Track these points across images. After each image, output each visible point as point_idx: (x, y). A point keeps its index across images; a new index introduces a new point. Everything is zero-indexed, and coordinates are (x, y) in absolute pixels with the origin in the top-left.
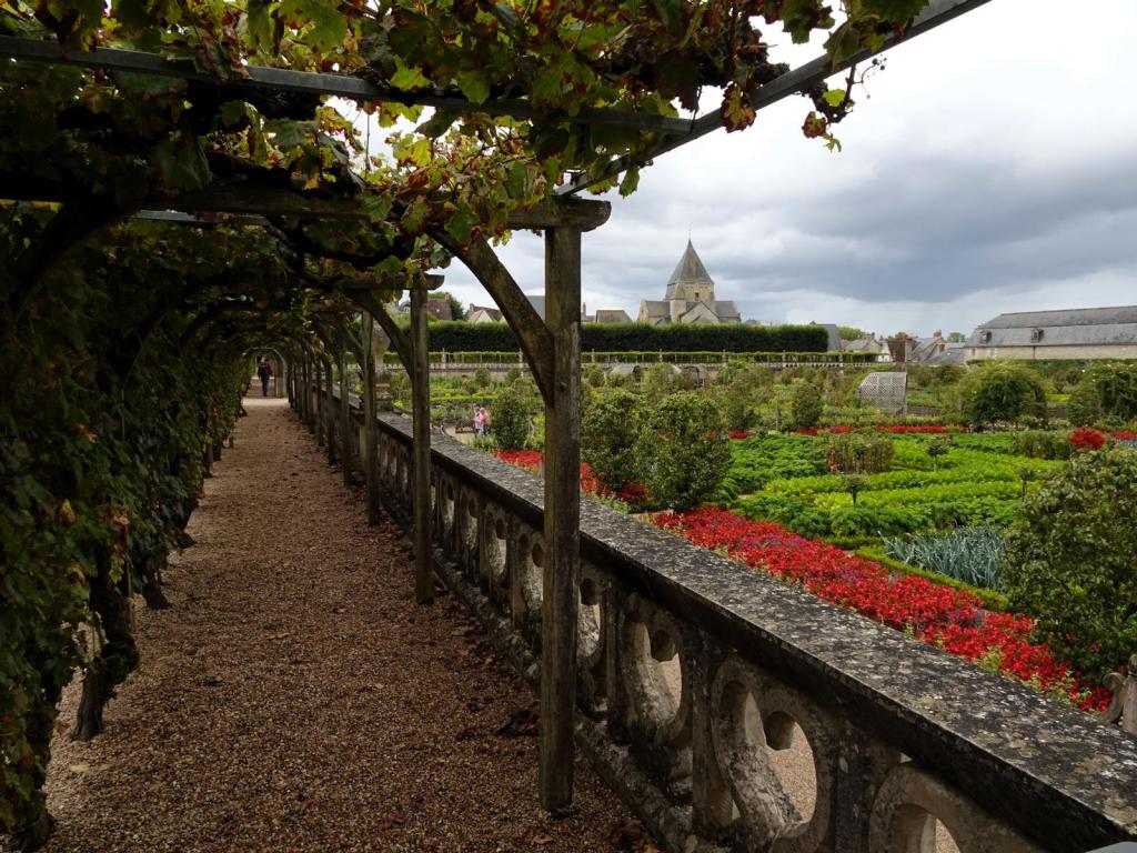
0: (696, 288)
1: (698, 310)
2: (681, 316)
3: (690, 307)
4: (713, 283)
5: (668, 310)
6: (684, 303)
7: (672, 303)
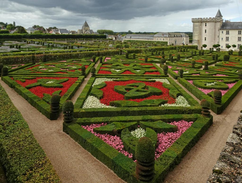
0: (86, 28)
1: (87, 31)
2: (85, 32)
3: (86, 31)
4: (89, 27)
5: (82, 31)
6: (85, 30)
7: (83, 30)
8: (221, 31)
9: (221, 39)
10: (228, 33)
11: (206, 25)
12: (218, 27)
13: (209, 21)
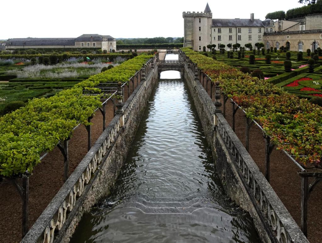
8: (213, 29)
9: (213, 39)
10: (219, 31)
11: (200, 22)
12: (210, 24)
13: (204, 16)
